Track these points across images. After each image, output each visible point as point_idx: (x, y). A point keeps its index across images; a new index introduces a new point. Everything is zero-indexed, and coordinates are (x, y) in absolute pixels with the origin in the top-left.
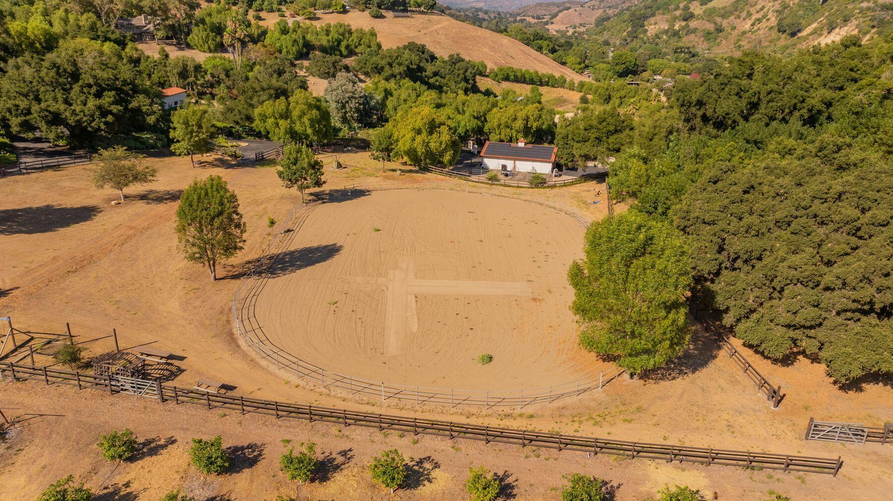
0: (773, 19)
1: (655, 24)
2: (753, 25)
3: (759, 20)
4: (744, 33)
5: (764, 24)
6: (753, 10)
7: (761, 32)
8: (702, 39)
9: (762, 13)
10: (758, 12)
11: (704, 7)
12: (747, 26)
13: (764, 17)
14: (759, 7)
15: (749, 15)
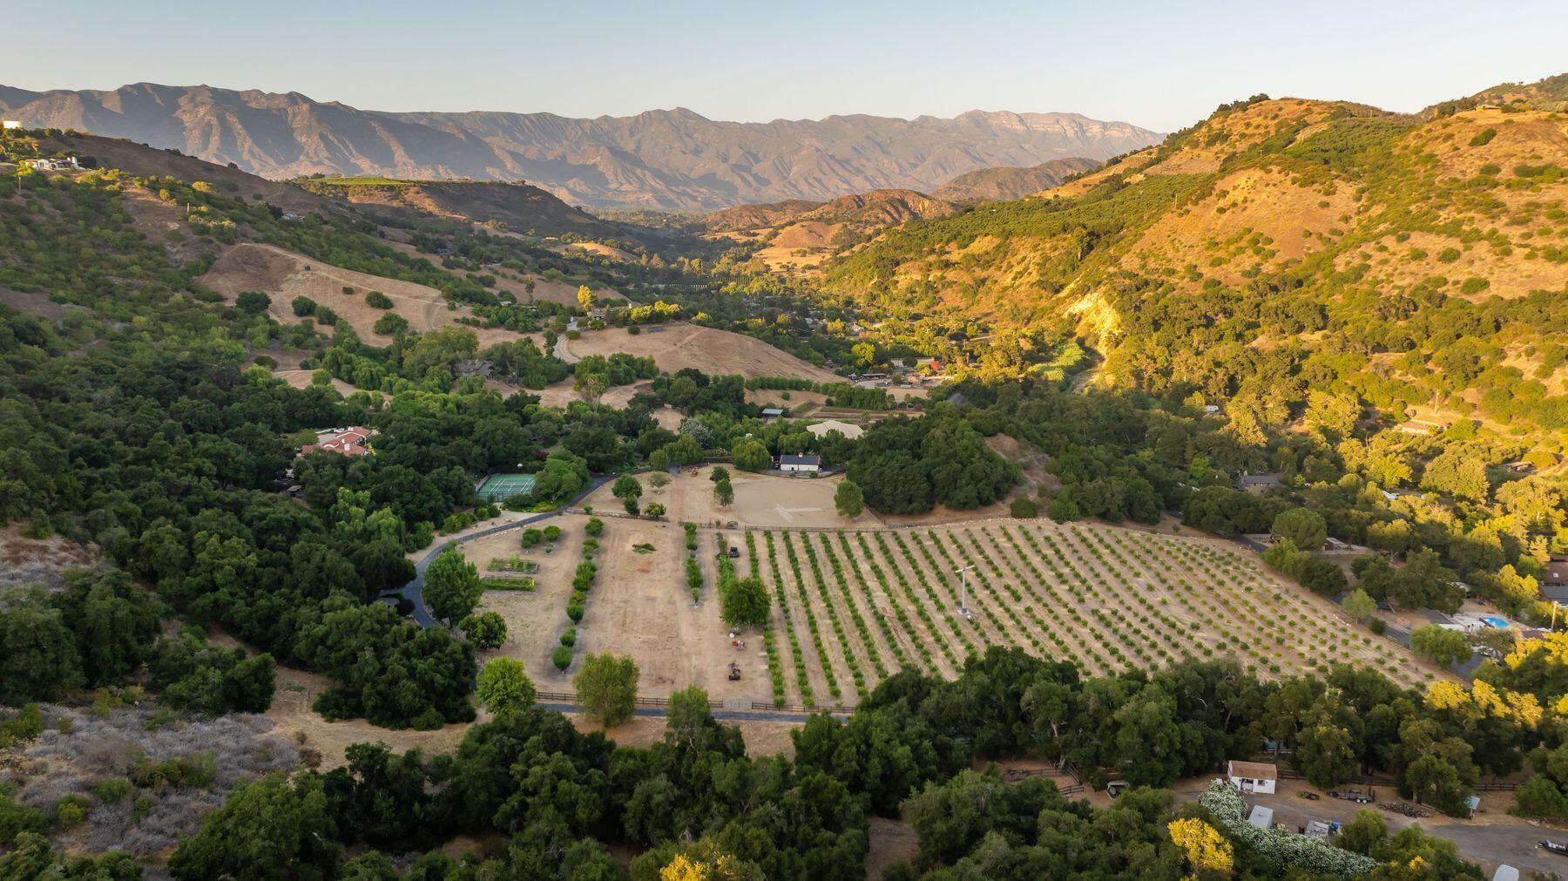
0: (1034, 273)
1: (906, 273)
2: (1015, 279)
3: (1020, 274)
4: (1005, 289)
5: (1024, 279)
6: (1013, 261)
7: (1022, 289)
8: (960, 295)
9: (1023, 264)
10: (1019, 263)
11: (963, 251)
12: (1008, 281)
13: (1026, 269)
14: (1019, 257)
15: (1010, 267)
